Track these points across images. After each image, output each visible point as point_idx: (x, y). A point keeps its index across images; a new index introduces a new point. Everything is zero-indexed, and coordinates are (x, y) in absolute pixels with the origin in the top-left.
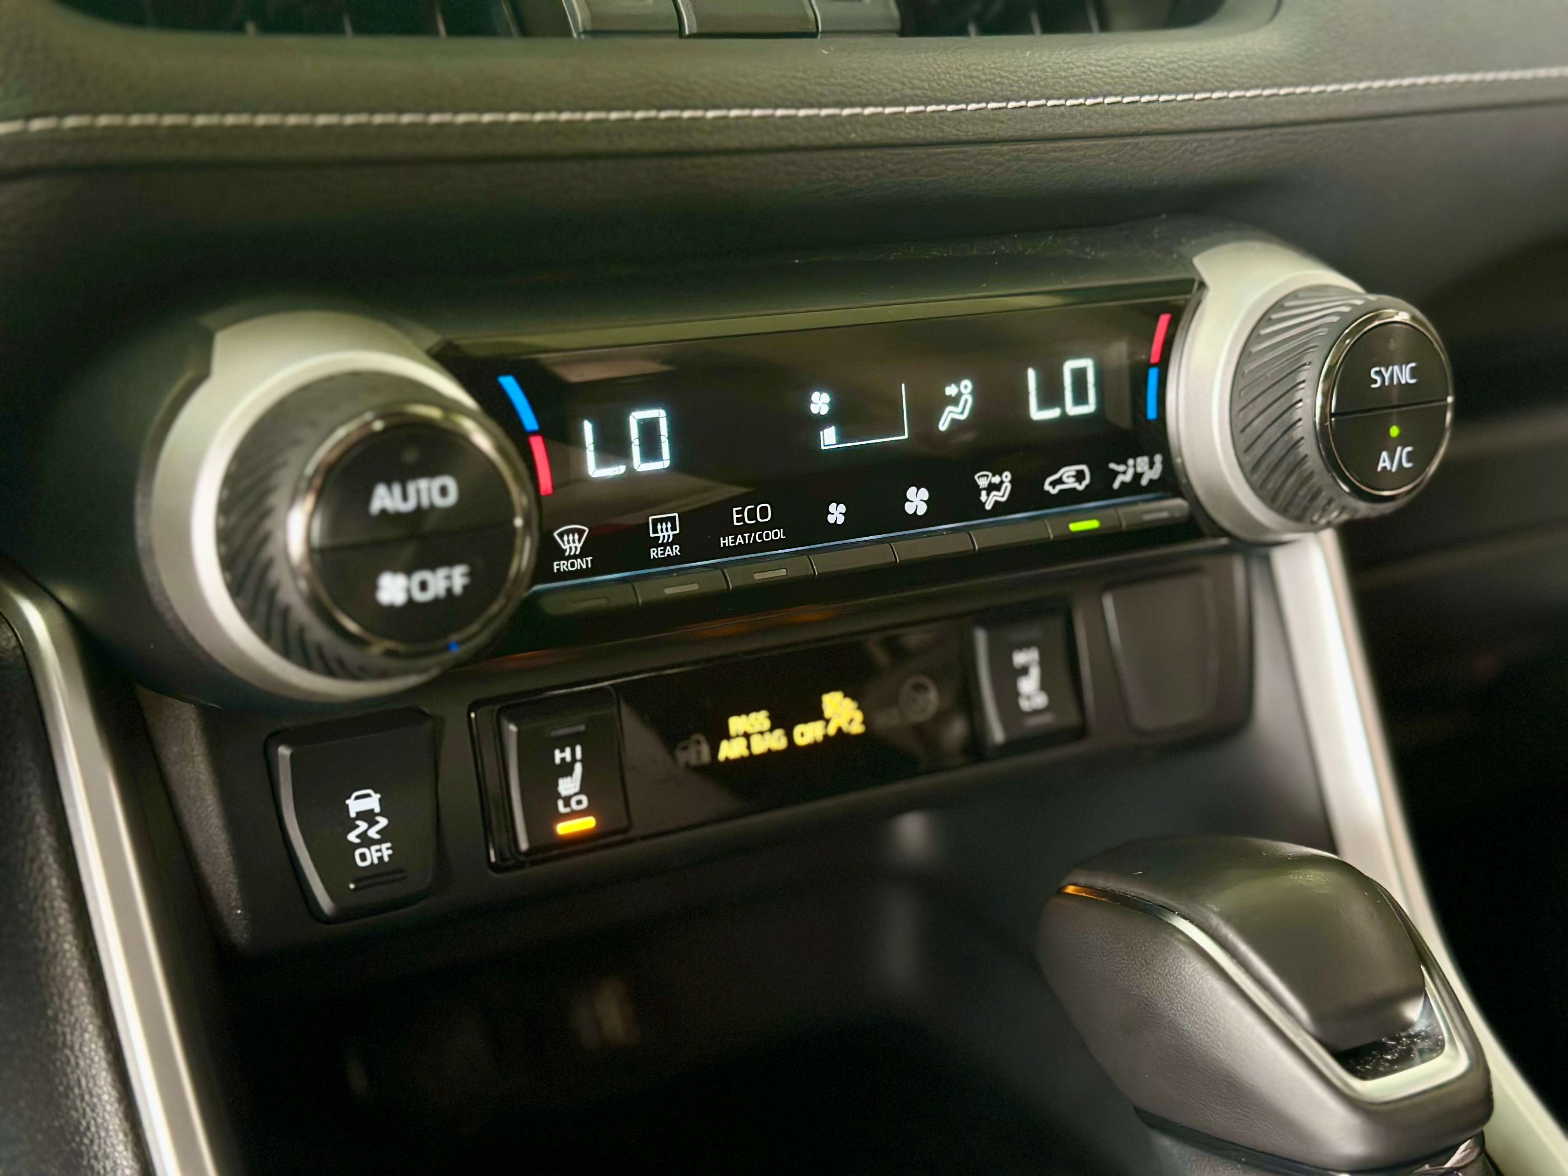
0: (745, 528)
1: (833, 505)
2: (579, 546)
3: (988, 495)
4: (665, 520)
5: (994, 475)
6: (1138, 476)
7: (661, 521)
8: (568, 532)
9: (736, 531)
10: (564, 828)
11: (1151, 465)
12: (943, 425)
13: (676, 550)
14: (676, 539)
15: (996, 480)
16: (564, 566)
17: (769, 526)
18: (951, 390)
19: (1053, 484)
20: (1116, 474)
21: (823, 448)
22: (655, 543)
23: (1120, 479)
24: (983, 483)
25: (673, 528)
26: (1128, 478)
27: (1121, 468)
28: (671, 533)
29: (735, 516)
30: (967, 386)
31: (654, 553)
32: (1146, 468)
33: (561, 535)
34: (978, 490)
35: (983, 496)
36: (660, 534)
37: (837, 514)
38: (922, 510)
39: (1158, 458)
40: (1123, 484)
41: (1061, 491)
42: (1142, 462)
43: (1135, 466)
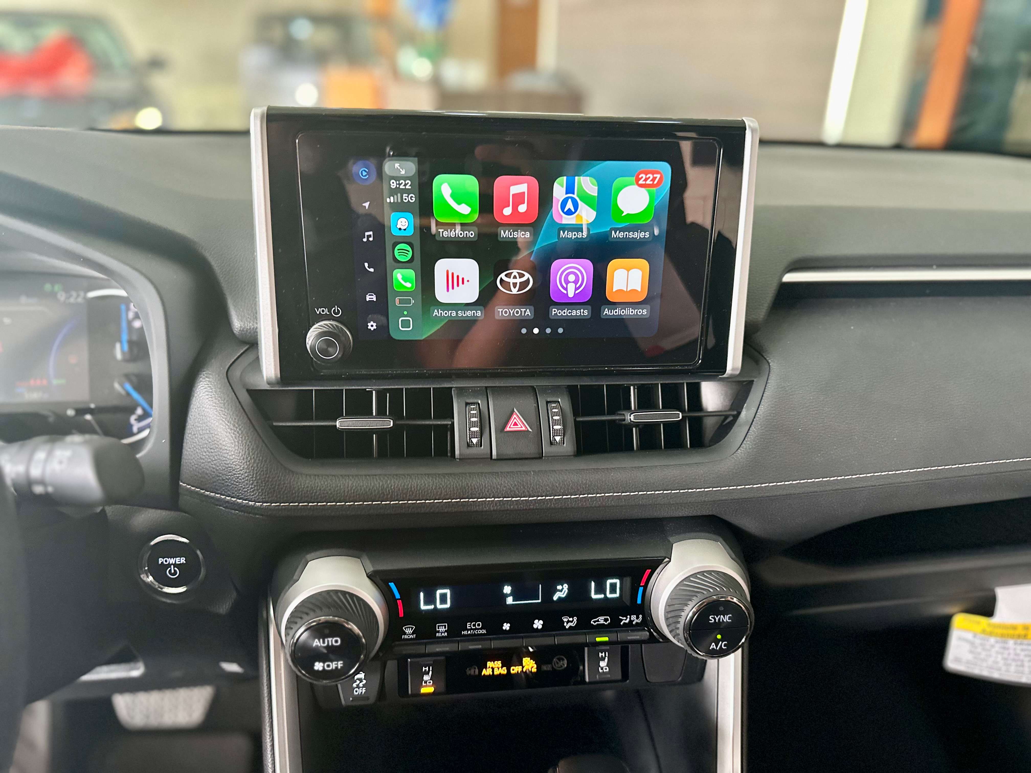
0: (471, 629)
1: (506, 624)
2: (411, 632)
3: (567, 624)
4: (443, 626)
5: (570, 618)
6: (631, 621)
7: (441, 626)
8: (408, 628)
9: (468, 630)
10: (424, 690)
11: (637, 618)
12: (555, 598)
13: (446, 634)
14: (446, 631)
15: (571, 619)
16: (406, 637)
17: (481, 629)
18: (559, 587)
19: (595, 622)
20: (622, 620)
21: (507, 603)
22: (439, 632)
23: (624, 621)
24: (565, 620)
25: (445, 628)
26: (627, 621)
27: (625, 618)
28: (444, 629)
29: (468, 625)
30: (566, 586)
31: (437, 635)
32: (635, 619)
33: (405, 628)
34: (564, 622)
35: (565, 624)
36: (440, 629)
37: (506, 626)
38: (540, 627)
39: (641, 616)
40: (624, 623)
41: (597, 624)
42: (634, 617)
43: (630, 618)
